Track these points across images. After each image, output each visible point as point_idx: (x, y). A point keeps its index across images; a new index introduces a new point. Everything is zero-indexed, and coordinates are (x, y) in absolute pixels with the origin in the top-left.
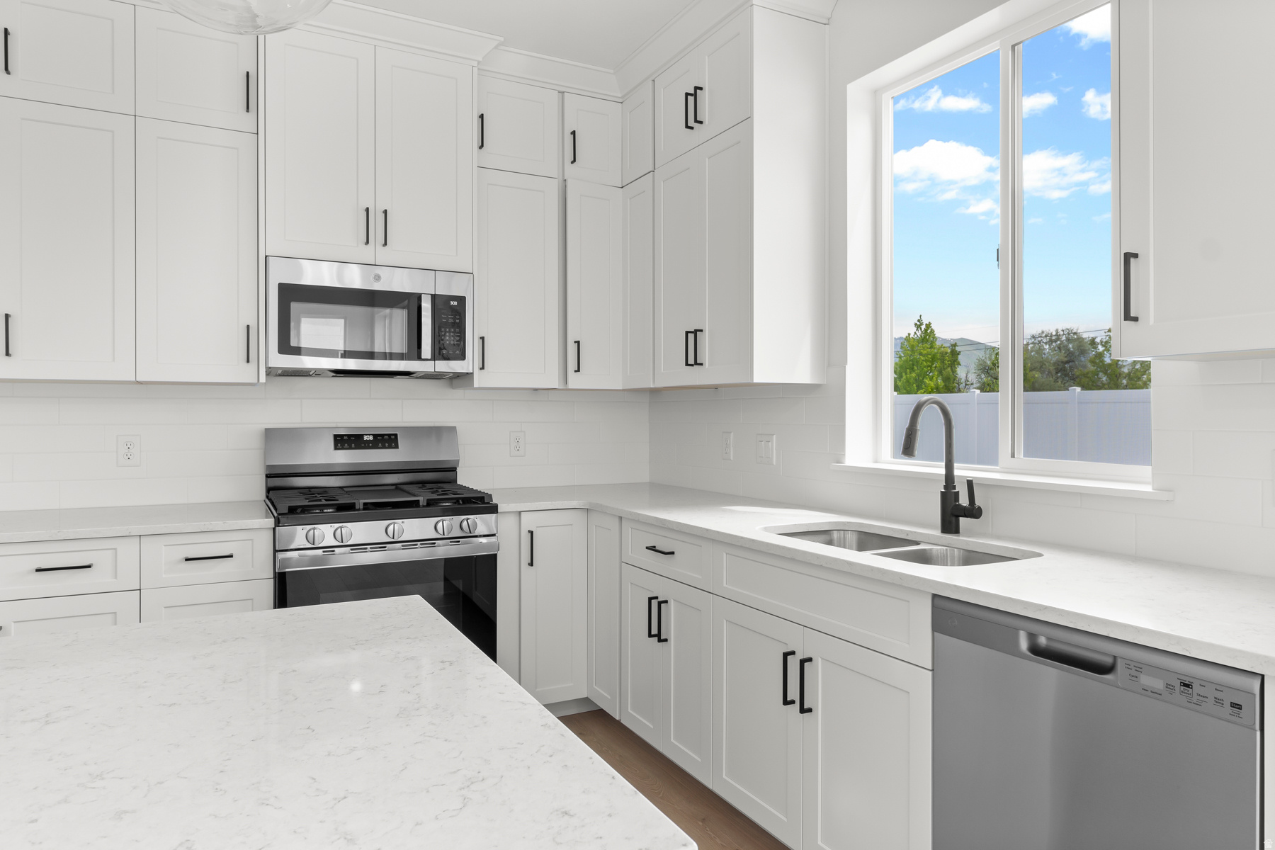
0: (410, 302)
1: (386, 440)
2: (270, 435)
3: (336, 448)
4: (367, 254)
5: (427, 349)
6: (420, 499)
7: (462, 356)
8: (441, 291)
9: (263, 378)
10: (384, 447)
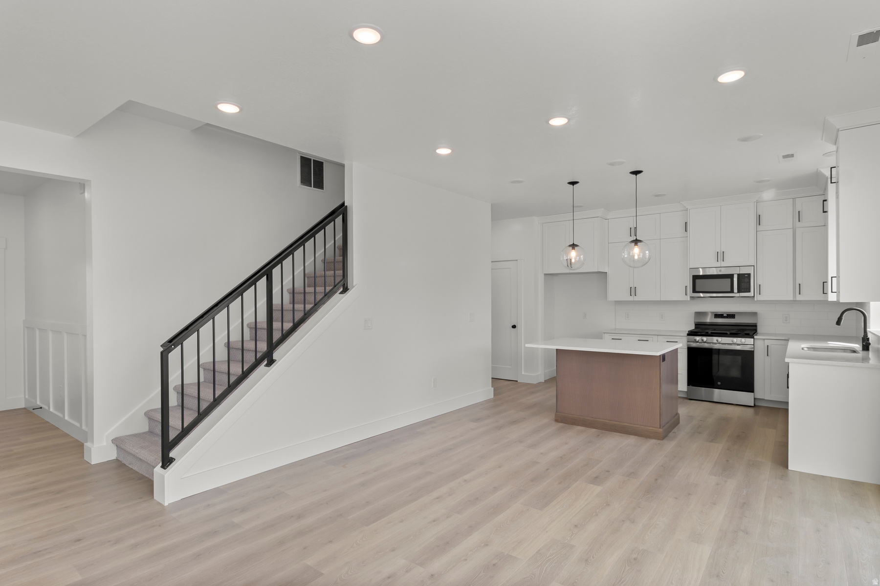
0: (731, 277)
1: (731, 316)
2: (698, 314)
3: (715, 318)
4: (718, 264)
5: (736, 290)
6: (728, 332)
7: (749, 291)
8: (742, 272)
9: (689, 299)
10: (730, 318)
